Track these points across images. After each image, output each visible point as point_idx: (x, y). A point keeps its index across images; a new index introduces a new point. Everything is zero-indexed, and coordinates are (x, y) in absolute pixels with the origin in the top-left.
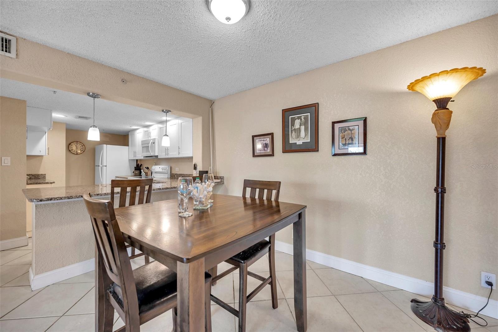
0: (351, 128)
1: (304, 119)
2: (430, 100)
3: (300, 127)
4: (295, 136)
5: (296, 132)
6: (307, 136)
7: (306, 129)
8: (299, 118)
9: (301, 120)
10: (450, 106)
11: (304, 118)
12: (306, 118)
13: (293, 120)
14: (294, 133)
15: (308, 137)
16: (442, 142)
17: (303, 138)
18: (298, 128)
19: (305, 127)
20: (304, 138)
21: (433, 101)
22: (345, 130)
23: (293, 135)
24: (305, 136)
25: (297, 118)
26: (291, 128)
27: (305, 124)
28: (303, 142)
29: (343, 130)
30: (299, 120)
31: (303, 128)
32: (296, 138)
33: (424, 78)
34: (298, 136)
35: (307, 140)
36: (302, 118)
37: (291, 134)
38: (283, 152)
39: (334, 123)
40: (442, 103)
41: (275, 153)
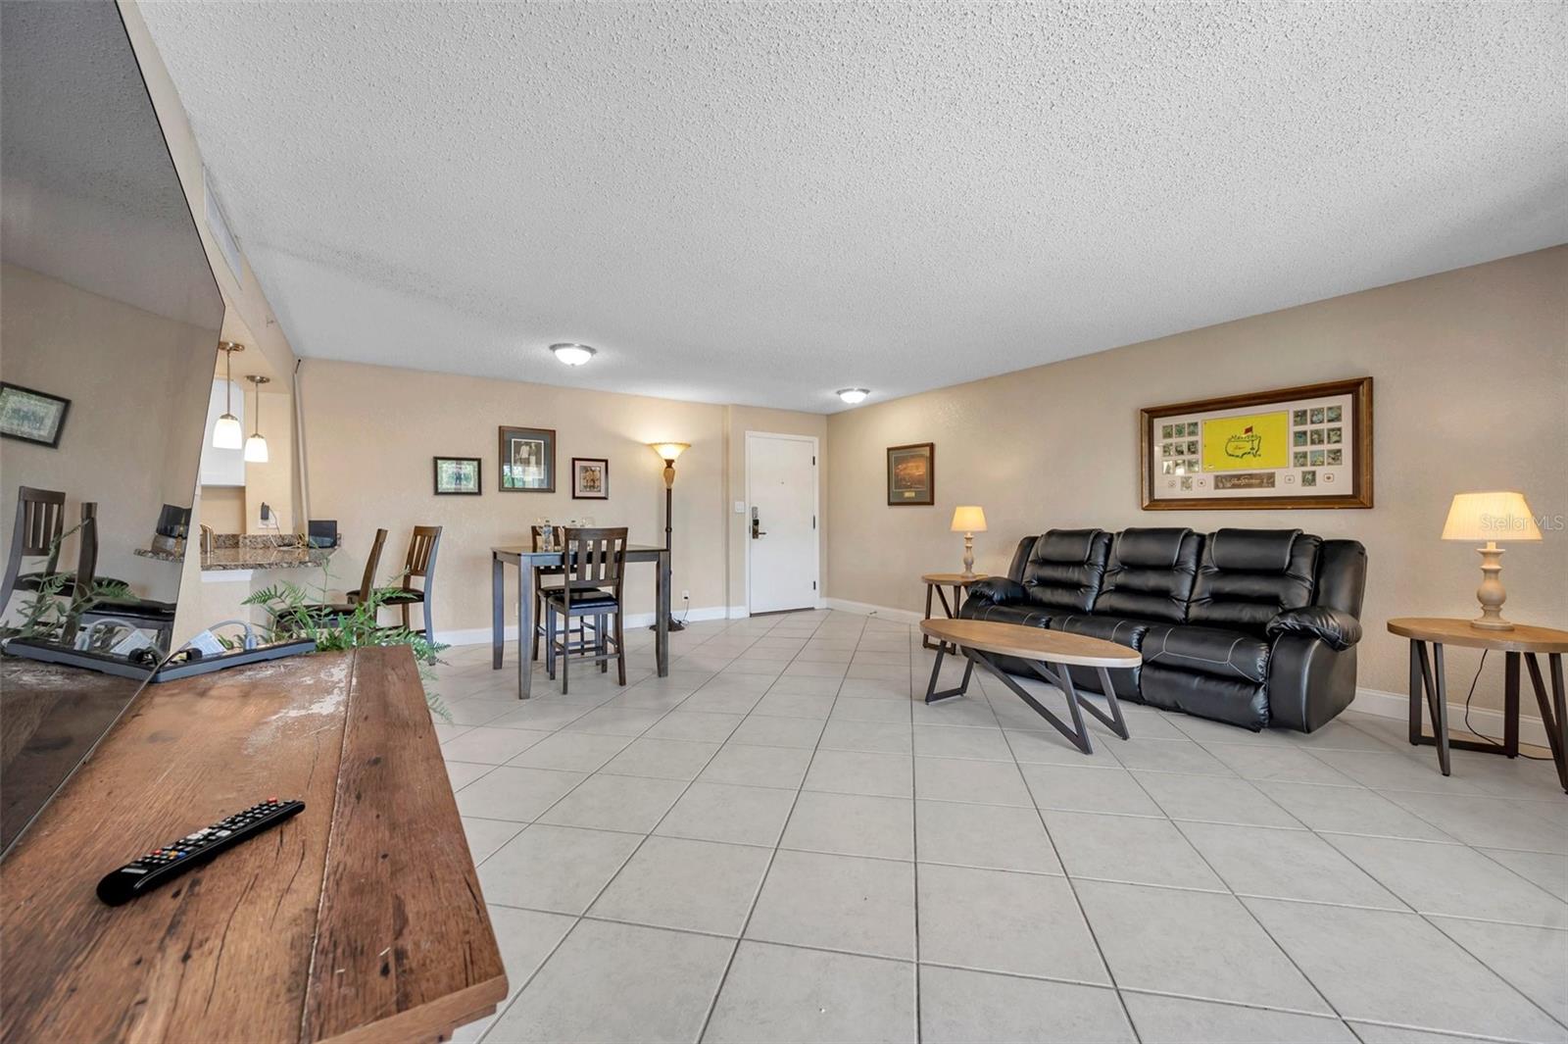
0: (594, 469)
1: (534, 447)
2: (663, 459)
3: (530, 457)
6: (540, 473)
7: (538, 461)
8: (527, 444)
9: (531, 447)
10: (673, 465)
11: (536, 446)
12: (538, 446)
13: (518, 446)
14: (519, 462)
15: (542, 474)
16: (669, 491)
17: (535, 474)
18: (525, 458)
19: (536, 458)
21: (665, 460)
22: (587, 471)
24: (538, 472)
25: (524, 445)
26: (514, 457)
27: (537, 453)
29: (586, 469)
30: (528, 448)
31: (533, 459)
32: (522, 472)
33: (660, 444)
36: (533, 445)
38: (500, 490)
39: (574, 460)
40: (670, 463)
41: (483, 490)
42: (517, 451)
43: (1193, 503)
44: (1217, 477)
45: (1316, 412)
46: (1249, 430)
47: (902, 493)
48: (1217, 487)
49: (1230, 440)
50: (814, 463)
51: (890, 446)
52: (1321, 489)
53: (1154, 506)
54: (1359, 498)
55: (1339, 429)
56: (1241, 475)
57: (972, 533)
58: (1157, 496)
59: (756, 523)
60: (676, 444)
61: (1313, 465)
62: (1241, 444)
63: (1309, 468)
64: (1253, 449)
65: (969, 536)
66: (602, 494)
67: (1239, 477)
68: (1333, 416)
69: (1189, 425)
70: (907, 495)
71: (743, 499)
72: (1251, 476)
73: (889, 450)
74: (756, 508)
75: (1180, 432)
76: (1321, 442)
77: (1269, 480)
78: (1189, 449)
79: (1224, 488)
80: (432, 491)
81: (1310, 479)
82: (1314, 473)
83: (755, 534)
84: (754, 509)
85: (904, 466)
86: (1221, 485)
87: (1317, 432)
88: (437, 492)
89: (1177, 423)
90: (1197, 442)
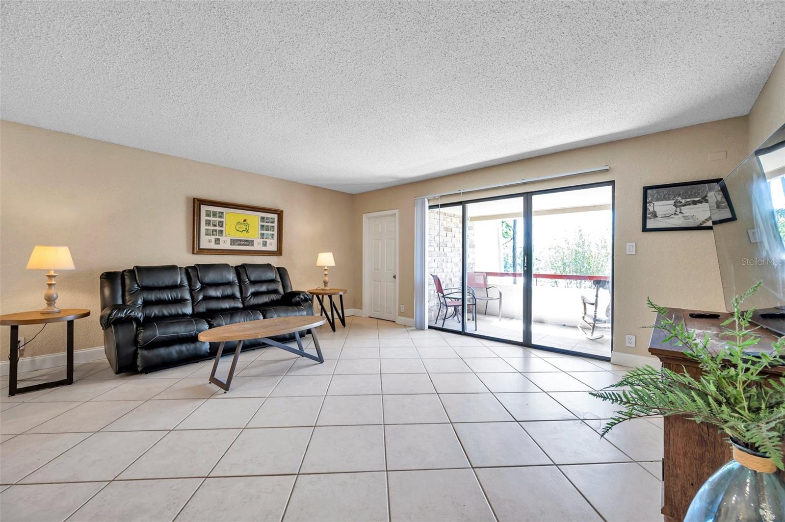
43: (221, 251)
44: (231, 240)
45: (268, 218)
46: (245, 221)
48: (231, 244)
49: (237, 224)
52: (268, 248)
53: (201, 252)
54: (279, 252)
55: (274, 226)
56: (242, 240)
58: (201, 247)
61: (266, 239)
62: (242, 226)
63: (264, 240)
64: (246, 229)
65: (52, 273)
67: (240, 240)
68: (272, 221)
69: (219, 212)
72: (246, 241)
75: (215, 215)
76: (268, 230)
77: (251, 243)
78: (219, 224)
79: (234, 245)
81: (265, 244)
82: (266, 242)
86: (233, 243)
87: (267, 226)
89: (214, 210)
90: (223, 221)
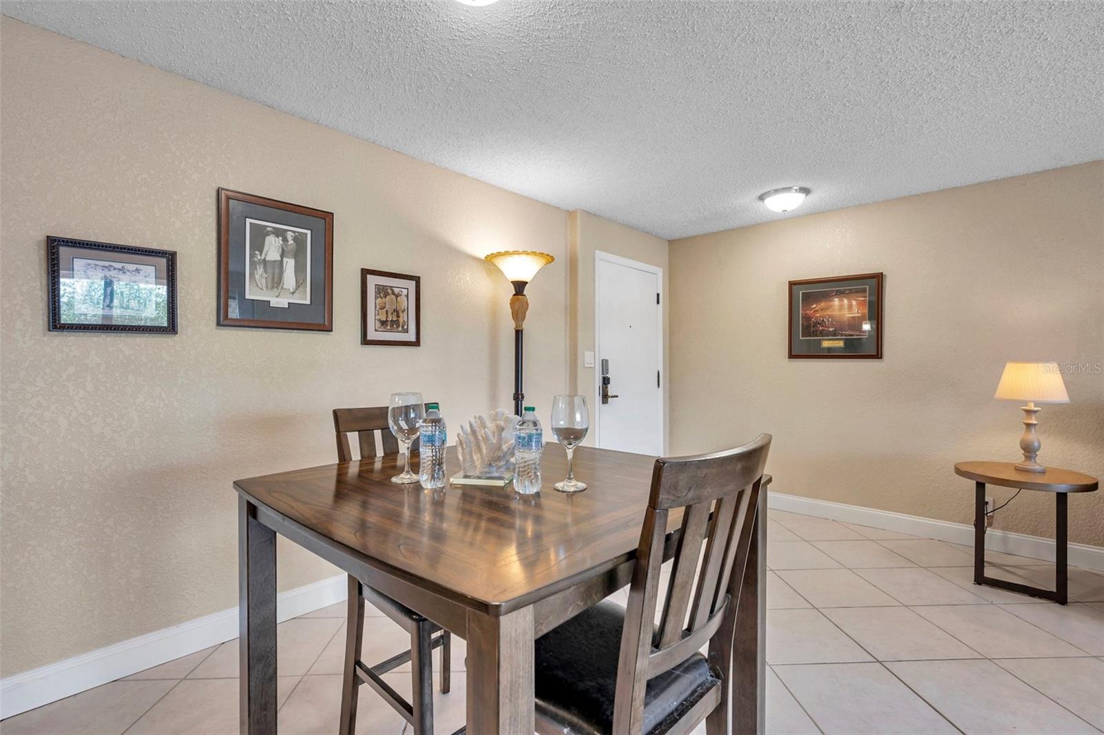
0: (396, 291)
1: (293, 240)
2: (508, 280)
3: (282, 259)
4: (264, 280)
5: (269, 270)
6: (301, 289)
7: (299, 269)
8: (279, 233)
9: (285, 240)
11: (295, 239)
12: (299, 240)
14: (260, 270)
15: (305, 291)
17: (291, 291)
18: (275, 261)
19: (296, 262)
20: (293, 293)
21: (512, 282)
22: (386, 294)
23: (257, 277)
24: (298, 287)
25: (273, 233)
26: (252, 256)
27: (298, 254)
28: (291, 301)
29: (382, 291)
30: (279, 240)
31: (290, 264)
32: (267, 288)
34: (276, 282)
35: (301, 299)
36: (290, 236)
37: (252, 275)
38: (219, 324)
39: (365, 273)
40: (520, 287)
41: (180, 321)
42: (258, 246)
47: (819, 342)
50: (658, 303)
51: (792, 279)
57: (1036, 404)
59: (606, 381)
60: (534, 253)
65: (1032, 407)
66: (411, 337)
70: (826, 344)
71: (592, 348)
73: (792, 284)
74: (607, 361)
80: (42, 319)
83: (605, 397)
84: (605, 364)
85: (823, 304)
88: (55, 323)
